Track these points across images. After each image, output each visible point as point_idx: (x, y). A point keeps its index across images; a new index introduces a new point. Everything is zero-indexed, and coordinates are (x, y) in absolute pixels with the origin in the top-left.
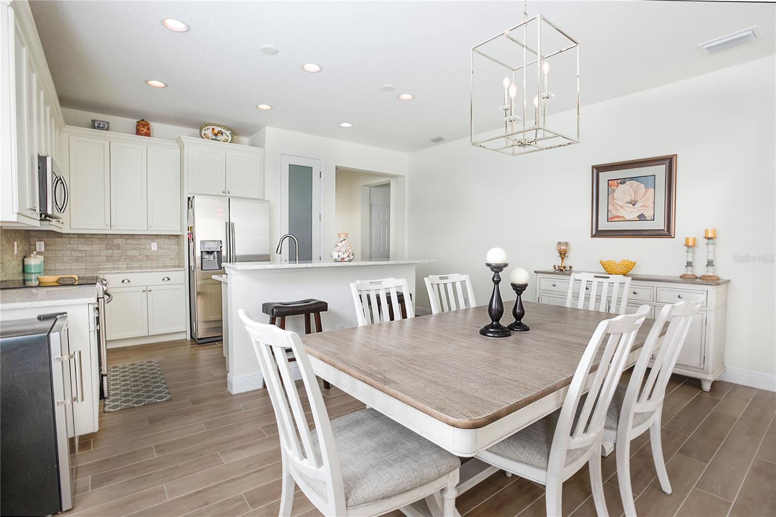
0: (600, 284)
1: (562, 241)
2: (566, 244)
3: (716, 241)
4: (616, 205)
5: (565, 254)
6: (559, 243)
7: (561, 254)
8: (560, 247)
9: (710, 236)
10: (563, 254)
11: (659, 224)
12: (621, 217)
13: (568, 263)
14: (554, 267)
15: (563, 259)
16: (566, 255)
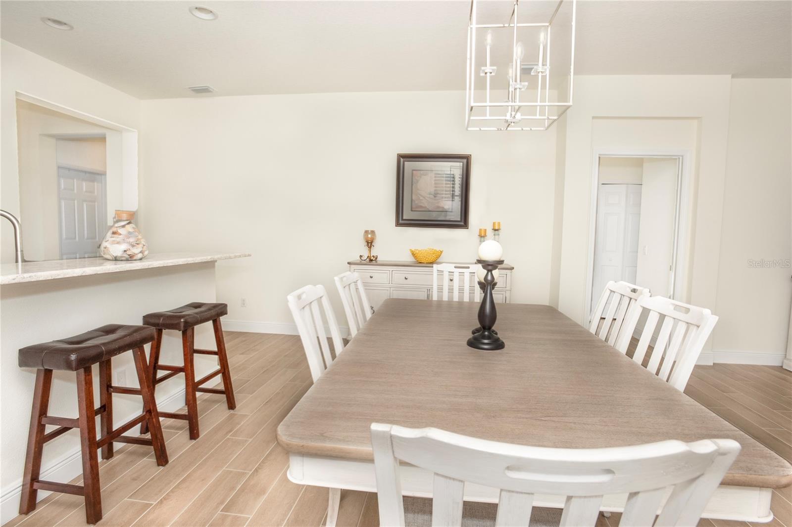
0: (462, 274)
1: (370, 229)
2: (373, 232)
3: (501, 232)
4: (419, 195)
5: (371, 243)
6: (366, 232)
7: (368, 243)
8: (368, 236)
9: (497, 228)
10: (370, 244)
11: (456, 216)
12: (424, 207)
13: (374, 252)
14: (361, 256)
15: (370, 248)
16: (373, 244)
